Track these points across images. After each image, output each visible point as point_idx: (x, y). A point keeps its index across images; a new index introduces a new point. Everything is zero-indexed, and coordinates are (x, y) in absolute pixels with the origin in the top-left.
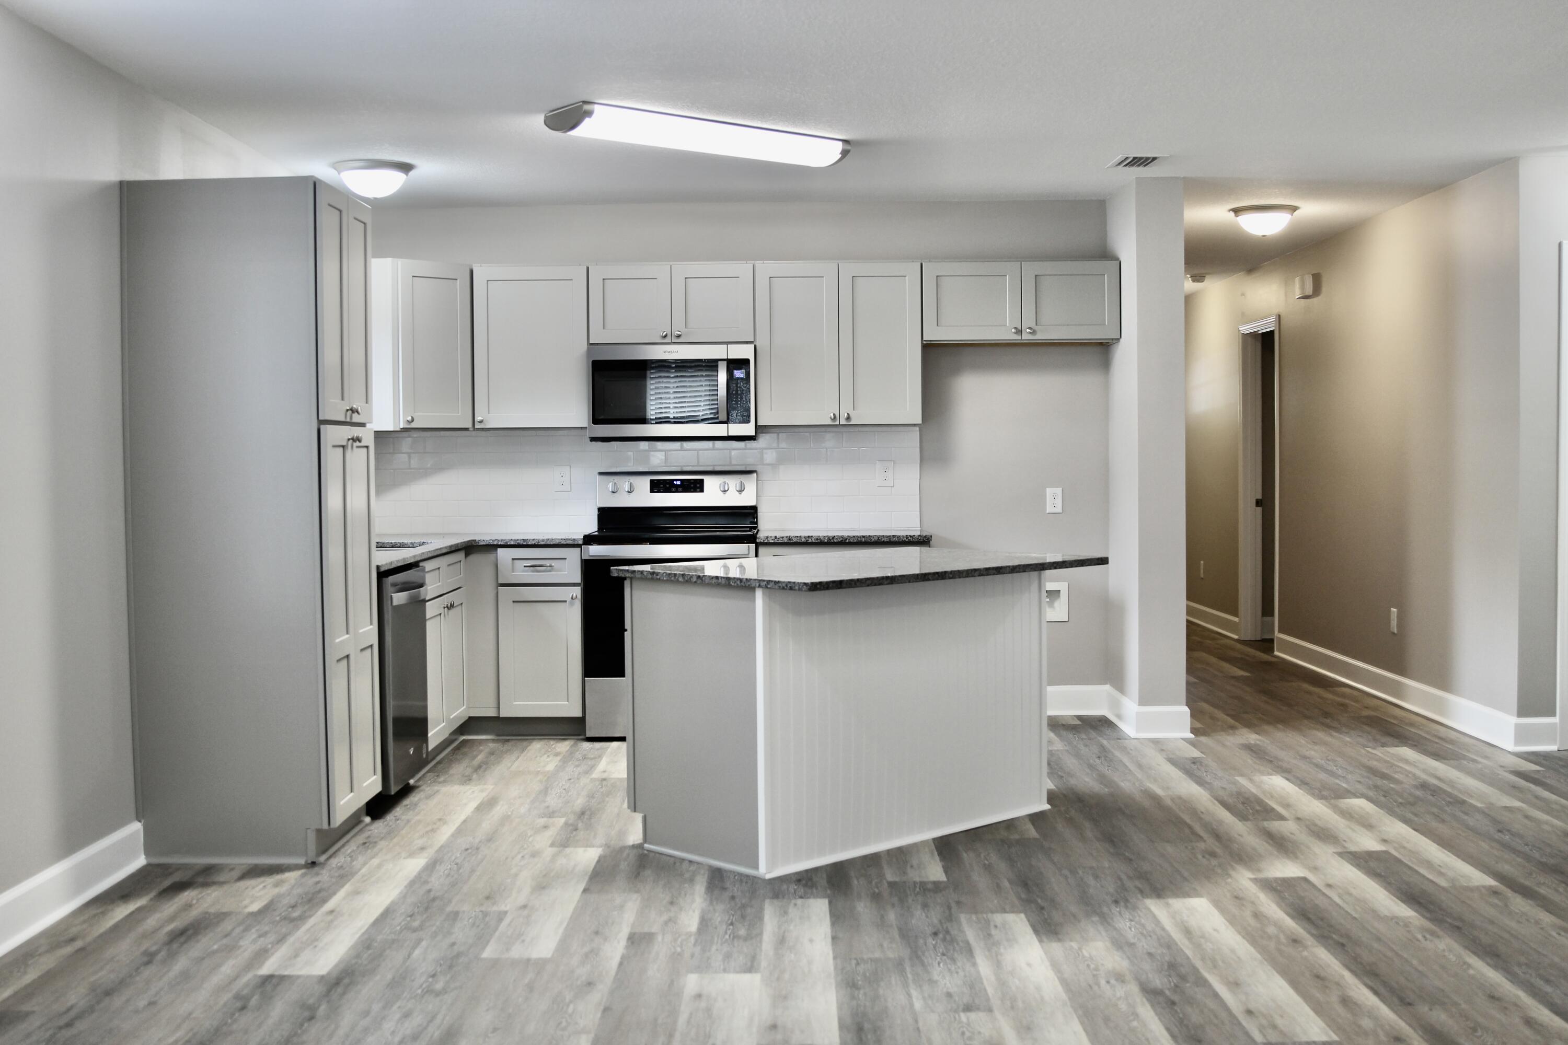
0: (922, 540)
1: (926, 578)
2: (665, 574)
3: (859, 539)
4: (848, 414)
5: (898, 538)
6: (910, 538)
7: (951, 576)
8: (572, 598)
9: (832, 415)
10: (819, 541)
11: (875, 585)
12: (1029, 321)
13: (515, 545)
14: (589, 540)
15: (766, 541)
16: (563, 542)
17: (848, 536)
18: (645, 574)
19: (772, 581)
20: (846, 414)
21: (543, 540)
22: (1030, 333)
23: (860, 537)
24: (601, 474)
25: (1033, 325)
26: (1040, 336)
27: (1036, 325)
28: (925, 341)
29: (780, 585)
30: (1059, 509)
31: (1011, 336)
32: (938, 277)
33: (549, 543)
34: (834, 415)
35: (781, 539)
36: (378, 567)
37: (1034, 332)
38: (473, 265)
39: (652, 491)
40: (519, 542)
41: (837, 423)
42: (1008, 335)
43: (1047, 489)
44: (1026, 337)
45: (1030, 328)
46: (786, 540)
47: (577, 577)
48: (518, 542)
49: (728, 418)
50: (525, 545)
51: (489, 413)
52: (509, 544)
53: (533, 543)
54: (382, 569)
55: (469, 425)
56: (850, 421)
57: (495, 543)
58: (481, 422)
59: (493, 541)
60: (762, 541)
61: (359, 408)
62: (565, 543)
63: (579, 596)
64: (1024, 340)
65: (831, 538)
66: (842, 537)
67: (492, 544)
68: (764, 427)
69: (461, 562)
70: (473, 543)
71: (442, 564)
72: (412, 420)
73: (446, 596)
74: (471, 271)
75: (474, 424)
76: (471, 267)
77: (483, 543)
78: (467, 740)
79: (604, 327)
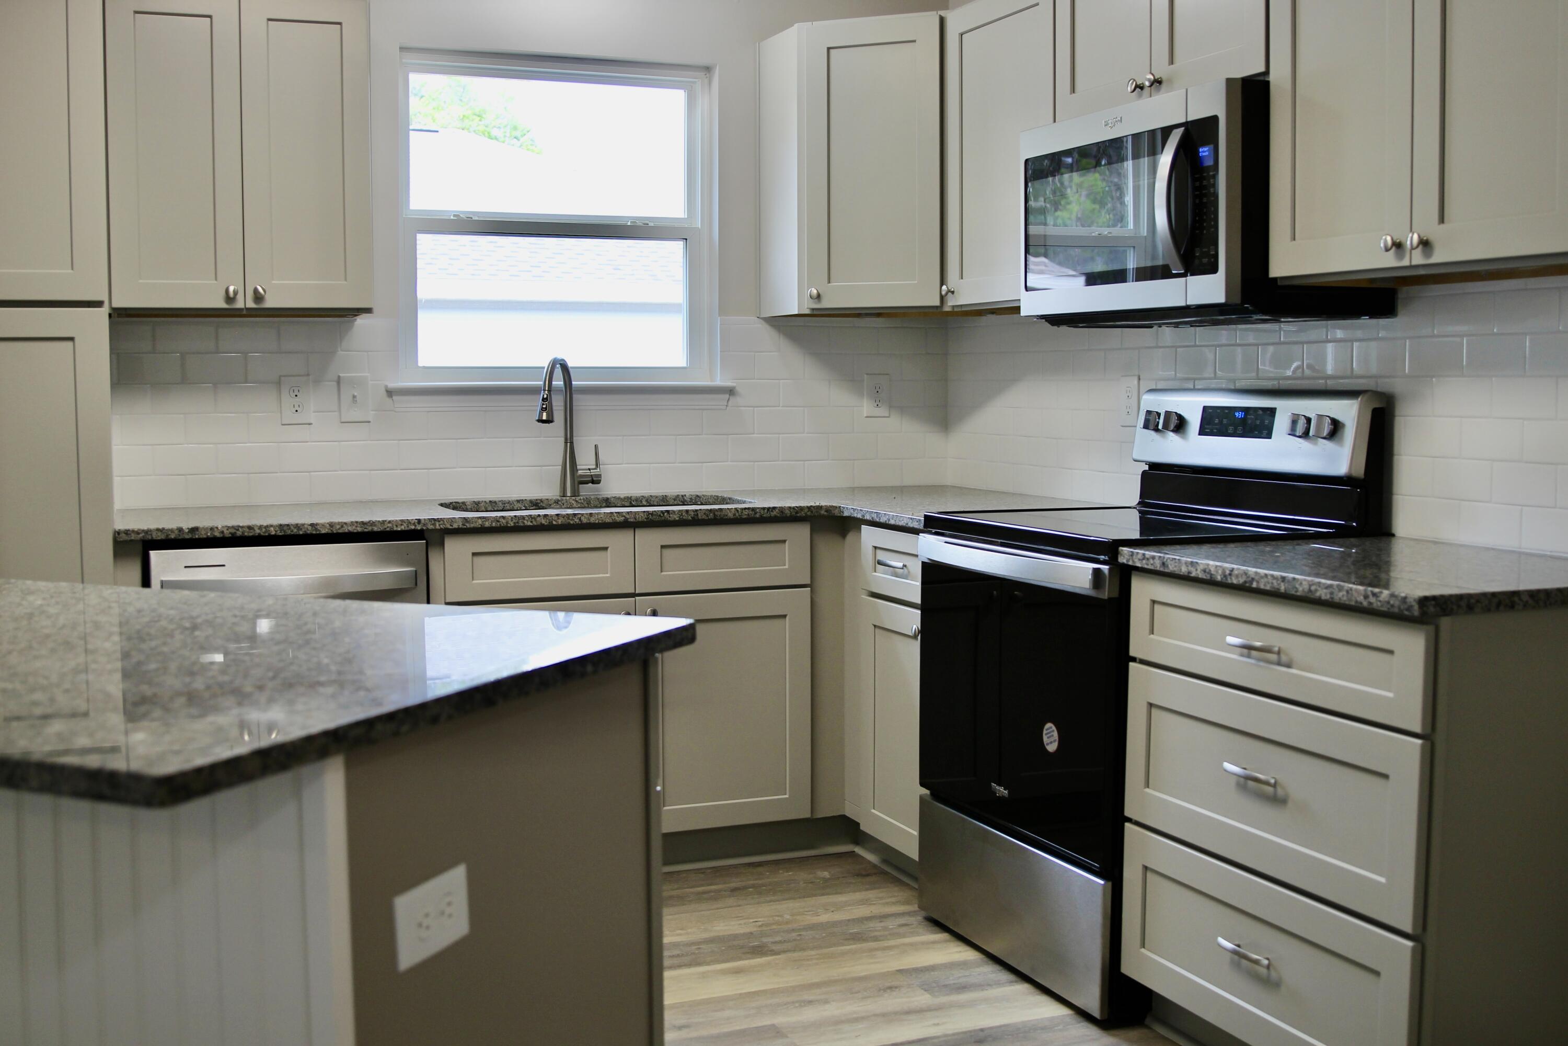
4: (1421, 237)
8: (912, 632)
13: (871, 521)
14: (929, 523)
16: (908, 523)
33: (897, 522)
35: (1152, 561)
39: (1201, 432)
46: (1158, 565)
47: (919, 593)
48: (871, 516)
50: (879, 523)
52: (868, 519)
53: (884, 520)
57: (857, 516)
59: (854, 510)
63: (918, 630)
67: (859, 516)
68: (1279, 283)
69: (784, 541)
70: (836, 512)
71: (618, 541)
72: (819, 296)
73: (637, 598)
74: (942, 21)
75: (942, 298)
76: (942, 13)
77: (846, 514)
78: (852, 854)
79: (1073, 90)
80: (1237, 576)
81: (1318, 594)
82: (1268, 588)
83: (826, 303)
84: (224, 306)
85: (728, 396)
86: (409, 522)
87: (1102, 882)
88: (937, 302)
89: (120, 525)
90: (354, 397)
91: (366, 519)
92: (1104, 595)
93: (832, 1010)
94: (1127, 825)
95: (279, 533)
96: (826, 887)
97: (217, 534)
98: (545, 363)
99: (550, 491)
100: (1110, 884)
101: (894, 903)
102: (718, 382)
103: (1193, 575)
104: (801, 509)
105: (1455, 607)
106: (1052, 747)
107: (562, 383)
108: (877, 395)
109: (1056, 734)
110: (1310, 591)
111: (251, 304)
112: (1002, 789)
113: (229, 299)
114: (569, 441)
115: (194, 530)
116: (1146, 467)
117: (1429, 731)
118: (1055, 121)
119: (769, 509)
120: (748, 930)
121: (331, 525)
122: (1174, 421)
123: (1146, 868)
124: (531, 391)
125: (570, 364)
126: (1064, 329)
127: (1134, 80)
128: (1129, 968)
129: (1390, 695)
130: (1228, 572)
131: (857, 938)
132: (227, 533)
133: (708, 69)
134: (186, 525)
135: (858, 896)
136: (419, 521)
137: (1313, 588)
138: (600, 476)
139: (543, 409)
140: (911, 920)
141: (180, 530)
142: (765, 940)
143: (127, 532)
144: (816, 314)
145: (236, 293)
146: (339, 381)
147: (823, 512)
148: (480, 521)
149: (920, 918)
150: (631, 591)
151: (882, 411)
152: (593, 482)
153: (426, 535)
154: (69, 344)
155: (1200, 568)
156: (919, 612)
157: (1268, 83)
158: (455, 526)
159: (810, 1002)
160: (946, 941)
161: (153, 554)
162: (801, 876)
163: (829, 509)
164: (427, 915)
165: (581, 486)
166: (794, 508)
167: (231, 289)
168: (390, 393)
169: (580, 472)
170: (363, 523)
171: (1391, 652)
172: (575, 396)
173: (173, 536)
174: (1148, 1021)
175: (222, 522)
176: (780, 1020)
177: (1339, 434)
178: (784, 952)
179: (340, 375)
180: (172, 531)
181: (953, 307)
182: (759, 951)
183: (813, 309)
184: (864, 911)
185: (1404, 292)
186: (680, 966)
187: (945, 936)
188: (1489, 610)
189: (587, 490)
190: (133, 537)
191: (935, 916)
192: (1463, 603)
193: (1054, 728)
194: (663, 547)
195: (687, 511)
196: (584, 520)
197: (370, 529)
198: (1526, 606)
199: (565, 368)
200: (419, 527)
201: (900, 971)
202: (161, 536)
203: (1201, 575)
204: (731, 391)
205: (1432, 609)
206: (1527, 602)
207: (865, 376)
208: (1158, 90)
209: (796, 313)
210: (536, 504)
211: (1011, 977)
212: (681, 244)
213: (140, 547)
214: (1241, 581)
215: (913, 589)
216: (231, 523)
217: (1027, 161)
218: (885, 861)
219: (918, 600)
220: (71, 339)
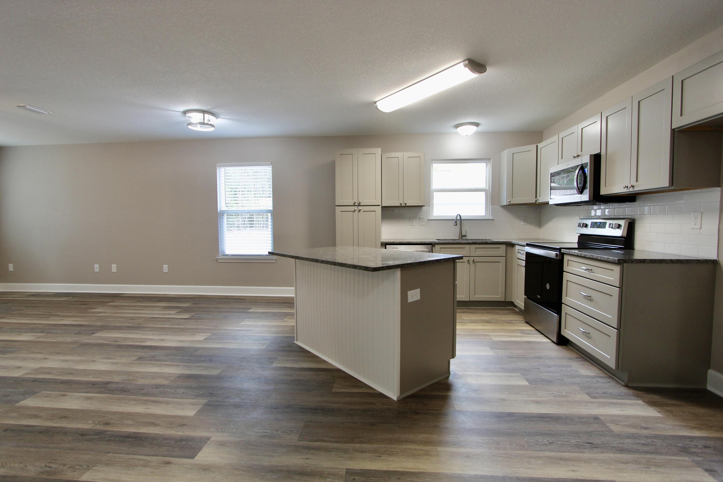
8: (524, 266)
24: (580, 219)
28: (673, 129)
32: (683, 82)
34: (626, 186)
46: (571, 253)
56: (634, 189)
58: (539, 200)
62: (523, 245)
67: (515, 243)
68: (603, 196)
69: (500, 248)
70: (511, 243)
71: (467, 246)
72: (510, 201)
73: (471, 257)
74: (537, 146)
75: (536, 201)
76: (537, 144)
77: (513, 243)
78: (514, 309)
79: (562, 158)
80: (583, 255)
81: (598, 258)
82: (589, 257)
83: (512, 203)
84: (400, 205)
85: (492, 221)
86: (429, 242)
87: (557, 315)
88: (535, 202)
89: (381, 241)
90: (422, 221)
91: (422, 241)
92: (558, 258)
93: (501, 334)
94: (563, 304)
95: (407, 243)
96: (506, 314)
97: (397, 243)
98: (456, 215)
99: (457, 238)
100: (559, 316)
101: (520, 318)
102: (491, 218)
103: (575, 254)
104: (504, 242)
105: (628, 262)
106: (548, 288)
107: (459, 218)
108: (525, 221)
109: (549, 286)
110: (597, 258)
111: (404, 205)
112: (539, 296)
113: (401, 204)
114: (461, 229)
115: (393, 242)
116: (580, 235)
117: (621, 287)
118: (558, 164)
119: (497, 242)
120: (488, 319)
121: (416, 242)
122: (585, 225)
123: (566, 313)
124: (454, 220)
125: (461, 215)
126: (559, 207)
127: (573, 156)
128: (562, 333)
129: (613, 279)
130: (581, 254)
131: (510, 323)
132: (399, 243)
133: (490, 159)
134: (392, 241)
135: (512, 316)
136: (431, 242)
137: (597, 257)
138: (466, 235)
139: (455, 223)
140: (521, 321)
141: (391, 242)
142: (491, 321)
143: (383, 242)
144: (509, 205)
145: (402, 203)
146: (420, 218)
147: (508, 243)
148: (442, 242)
149: (524, 321)
150: (469, 256)
151: (526, 224)
152: (465, 236)
153: (432, 244)
154: (375, 212)
155: (576, 253)
156: (525, 262)
157: (601, 155)
158: (437, 243)
159: (496, 332)
160: (528, 326)
161: (387, 246)
162: (502, 312)
163: (509, 242)
164: (413, 295)
165: (463, 237)
166: (502, 242)
167: (401, 203)
168: (428, 220)
169: (463, 235)
170: (421, 242)
171: (613, 270)
172: (462, 221)
173: (390, 243)
174: (568, 345)
175: (398, 241)
176: (489, 334)
177: (620, 227)
178: (494, 323)
179: (420, 217)
180: (390, 242)
181: (539, 203)
182: (489, 322)
183: (509, 204)
184: (513, 319)
185: (638, 196)
186: (473, 323)
187: (528, 325)
188: (638, 263)
189: (464, 238)
190: (384, 243)
191: (527, 322)
192: (630, 261)
193: (548, 284)
194: (476, 248)
195: (480, 242)
196: (461, 243)
197: (422, 243)
198: (648, 262)
199: (460, 215)
200: (431, 243)
201: (516, 329)
202: (388, 243)
203: (576, 255)
204: (493, 220)
205: (621, 262)
206: (649, 262)
207: (522, 217)
208: (578, 157)
209: (506, 205)
210: (454, 240)
211: (540, 333)
212: (484, 192)
213: (385, 245)
214: (584, 256)
215: (524, 257)
216: (399, 241)
217: (551, 173)
218: (520, 311)
219: (525, 260)
220: (375, 211)
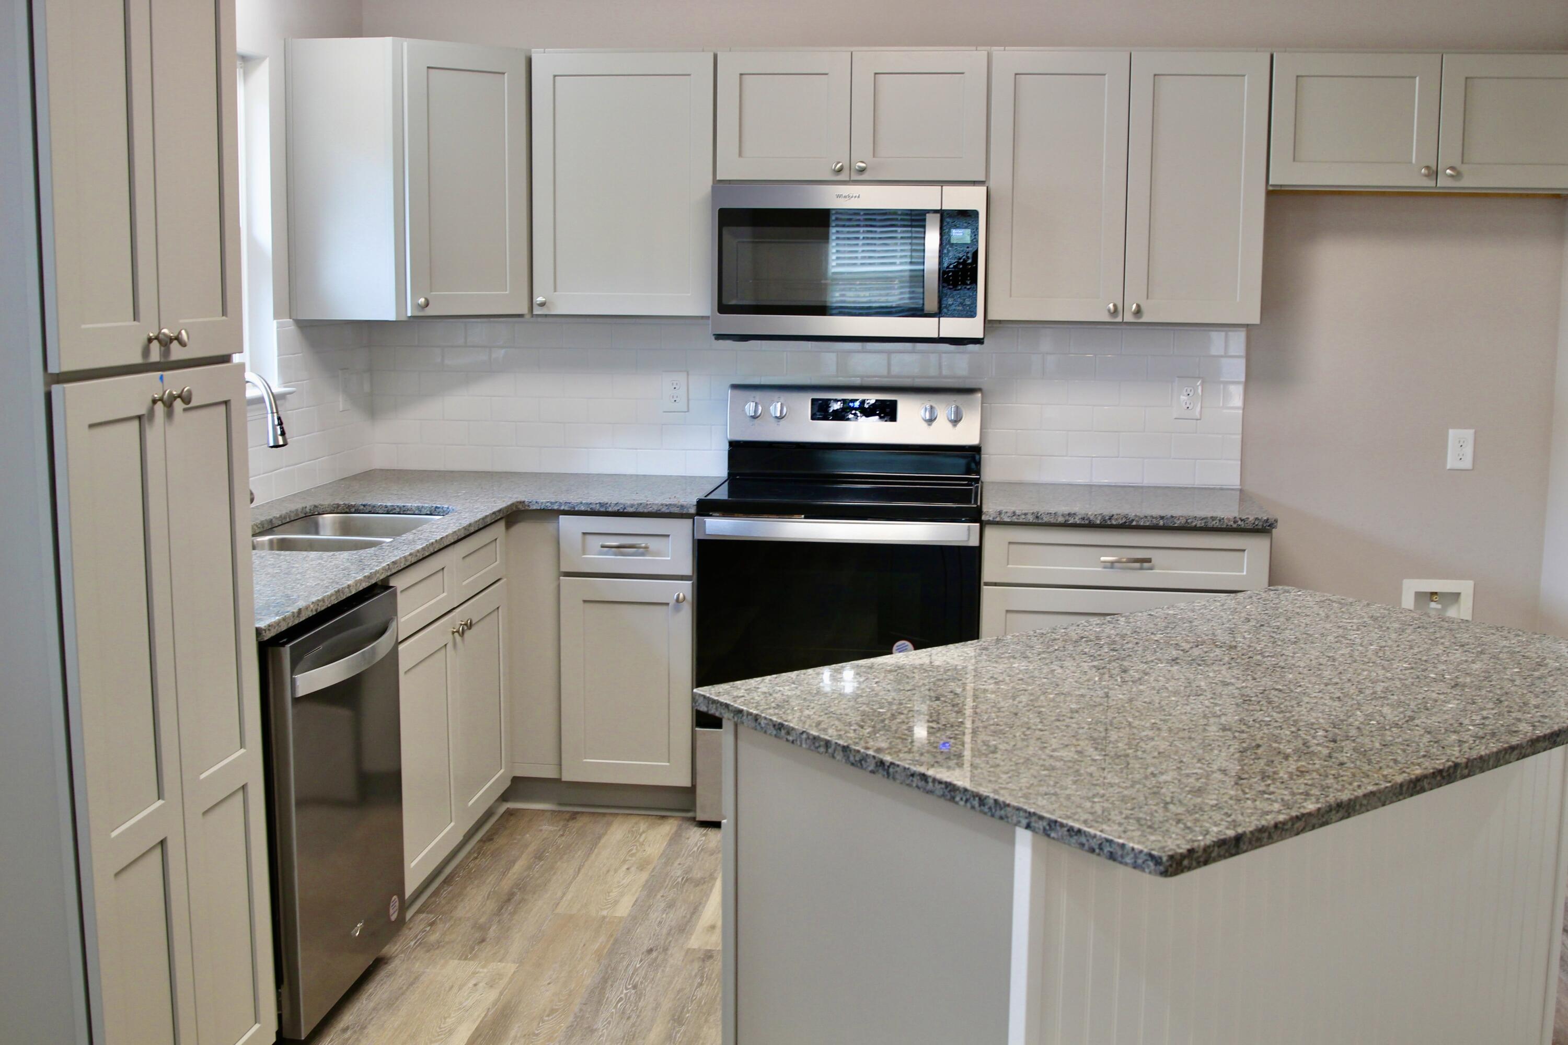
0: (1260, 527)
1: (1418, 788)
2: (804, 736)
3: (1155, 521)
4: (1138, 306)
5: (1220, 521)
6: (1240, 522)
7: (1466, 772)
8: (677, 600)
9: (1111, 306)
10: (1087, 522)
11: (1313, 828)
12: (1450, 156)
13: (587, 511)
14: (706, 507)
15: (998, 519)
16: (664, 510)
17: (1136, 516)
18: (763, 722)
19: (1062, 825)
20: (1134, 306)
21: (632, 506)
22: (1451, 176)
23: (1156, 518)
24: (735, 387)
25: (1457, 163)
26: (1469, 182)
27: (1462, 162)
28: (1272, 185)
29: (1083, 840)
30: (1467, 463)
31: (1419, 181)
32: (1299, 78)
33: (641, 510)
34: (1115, 306)
35: (1023, 517)
36: (259, 631)
37: (1458, 175)
38: (533, 50)
39: (814, 417)
40: (593, 506)
41: (1119, 319)
42: (1417, 180)
43: (1451, 432)
44: (1443, 182)
45: (1452, 168)
46: (1031, 519)
47: (686, 566)
48: (591, 506)
49: (940, 308)
50: (603, 512)
51: (555, 291)
52: (576, 509)
53: (616, 509)
54: (267, 636)
55: (524, 309)
56: (1140, 317)
57: (556, 507)
58: (542, 305)
59: (552, 503)
60: (991, 519)
61: (183, 332)
62: (668, 511)
63: (689, 597)
64: (1440, 188)
65: (1107, 518)
66: (1126, 516)
70: (520, 507)
72: (425, 304)
74: (529, 60)
75: (532, 309)
76: (528, 52)
77: (535, 507)
83: (429, 312)
88: (525, 311)
102: (282, 389)
108: (346, 389)
109: (909, 647)
129: (1243, 574)
154: (225, 408)
156: (690, 582)
163: (517, 505)
171: (1243, 550)
181: (541, 315)
183: (411, 317)
193: (907, 644)
204: (287, 397)
207: (340, 372)
215: (671, 564)
217: (722, 209)
219: (686, 573)
220: (227, 402)
